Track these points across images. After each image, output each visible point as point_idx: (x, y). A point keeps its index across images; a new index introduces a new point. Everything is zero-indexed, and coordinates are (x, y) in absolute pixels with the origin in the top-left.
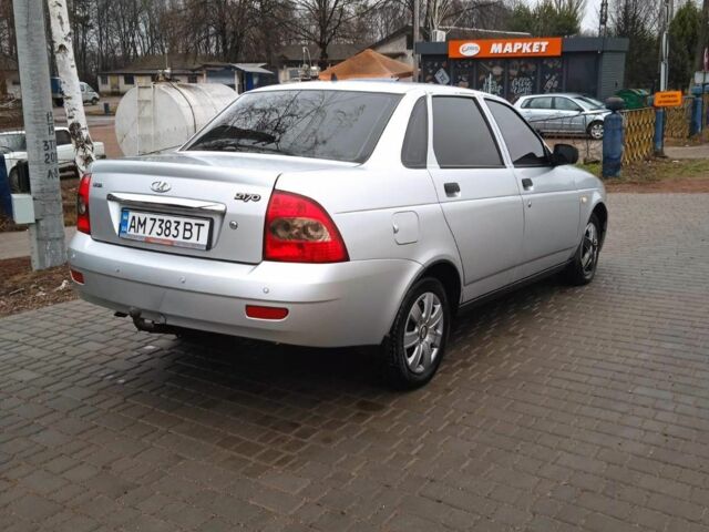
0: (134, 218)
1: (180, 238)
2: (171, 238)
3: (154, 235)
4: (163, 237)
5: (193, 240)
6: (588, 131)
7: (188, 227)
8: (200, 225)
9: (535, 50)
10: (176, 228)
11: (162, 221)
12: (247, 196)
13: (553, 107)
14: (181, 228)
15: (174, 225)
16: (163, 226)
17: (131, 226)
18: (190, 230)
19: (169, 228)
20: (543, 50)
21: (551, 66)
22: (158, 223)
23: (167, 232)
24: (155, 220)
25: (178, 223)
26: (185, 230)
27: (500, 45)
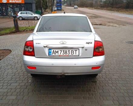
0: (54, 51)
1: (70, 54)
2: (67, 54)
3: (62, 54)
4: (65, 54)
5: (75, 54)
6: (34, 18)
7: (72, 51)
8: (76, 51)
9: (19, 2)
10: (69, 52)
11: (64, 51)
12: (89, 43)
13: (27, 14)
14: (70, 52)
15: (68, 52)
16: (64, 52)
17: (53, 53)
18: (73, 52)
19: (66, 52)
20: (21, 2)
21: (22, 5)
22: (62, 51)
23: (66, 53)
24: (61, 51)
25: (69, 51)
26: (72, 52)
27: (11, 1)
